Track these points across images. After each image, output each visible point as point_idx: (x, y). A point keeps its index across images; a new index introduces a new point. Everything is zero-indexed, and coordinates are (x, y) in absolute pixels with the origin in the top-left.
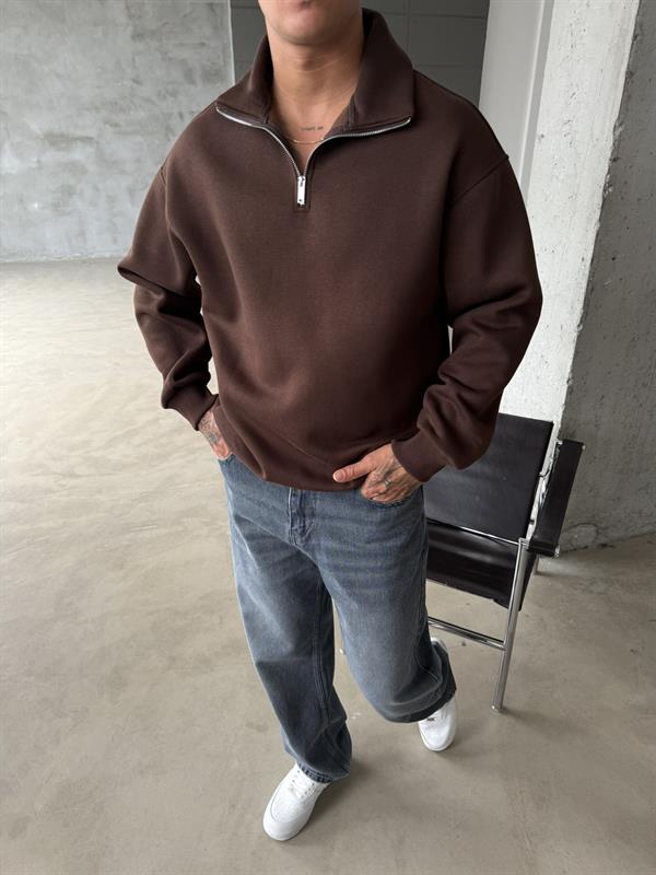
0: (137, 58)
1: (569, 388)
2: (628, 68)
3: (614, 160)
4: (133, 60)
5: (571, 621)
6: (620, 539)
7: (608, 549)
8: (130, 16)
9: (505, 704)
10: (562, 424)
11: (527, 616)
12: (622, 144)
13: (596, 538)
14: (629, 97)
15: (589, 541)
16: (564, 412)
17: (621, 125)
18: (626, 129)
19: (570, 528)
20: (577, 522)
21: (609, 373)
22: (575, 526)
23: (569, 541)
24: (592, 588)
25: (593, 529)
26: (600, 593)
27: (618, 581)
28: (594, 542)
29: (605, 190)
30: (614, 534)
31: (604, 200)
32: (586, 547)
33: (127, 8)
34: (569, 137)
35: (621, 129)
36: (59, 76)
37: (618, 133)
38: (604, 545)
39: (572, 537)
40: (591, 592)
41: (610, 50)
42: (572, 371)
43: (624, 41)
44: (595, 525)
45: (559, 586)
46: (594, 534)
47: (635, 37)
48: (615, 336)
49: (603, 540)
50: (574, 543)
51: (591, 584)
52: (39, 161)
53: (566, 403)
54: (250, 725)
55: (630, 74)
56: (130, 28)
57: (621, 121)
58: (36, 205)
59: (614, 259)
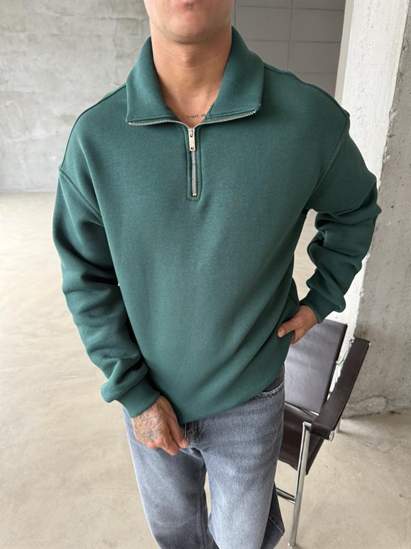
0: (119, 71)
1: (361, 298)
2: (399, 70)
3: (390, 136)
4: (116, 71)
5: (360, 474)
6: (405, 408)
7: (395, 416)
8: (115, 46)
9: (298, 542)
10: (357, 324)
11: (327, 467)
12: (396, 124)
13: (386, 407)
14: (400, 91)
15: (381, 409)
16: (358, 316)
17: (395, 111)
18: (398, 114)
19: (366, 399)
20: (370, 395)
21: (392, 289)
22: (370, 398)
23: (366, 408)
24: (379, 447)
25: (383, 400)
26: (385, 452)
27: (400, 442)
28: (384, 409)
29: (384, 158)
30: (400, 405)
31: (383, 165)
32: (379, 413)
33: (114, 40)
34: (360, 119)
35: (394, 114)
36: (71, 81)
37: (392, 117)
38: (393, 412)
39: (367, 406)
40: (378, 450)
41: (386, 58)
42: (363, 287)
43: (396, 51)
44: (385, 398)
45: (354, 443)
46: (384, 404)
47: (403, 48)
48: (396, 262)
49: (391, 408)
50: (369, 409)
51: (380, 444)
52: (57, 132)
53: (360, 310)
54: (105, 541)
55: (400, 75)
56: (115, 53)
57: (394, 108)
58: (54, 158)
59: (392, 207)
